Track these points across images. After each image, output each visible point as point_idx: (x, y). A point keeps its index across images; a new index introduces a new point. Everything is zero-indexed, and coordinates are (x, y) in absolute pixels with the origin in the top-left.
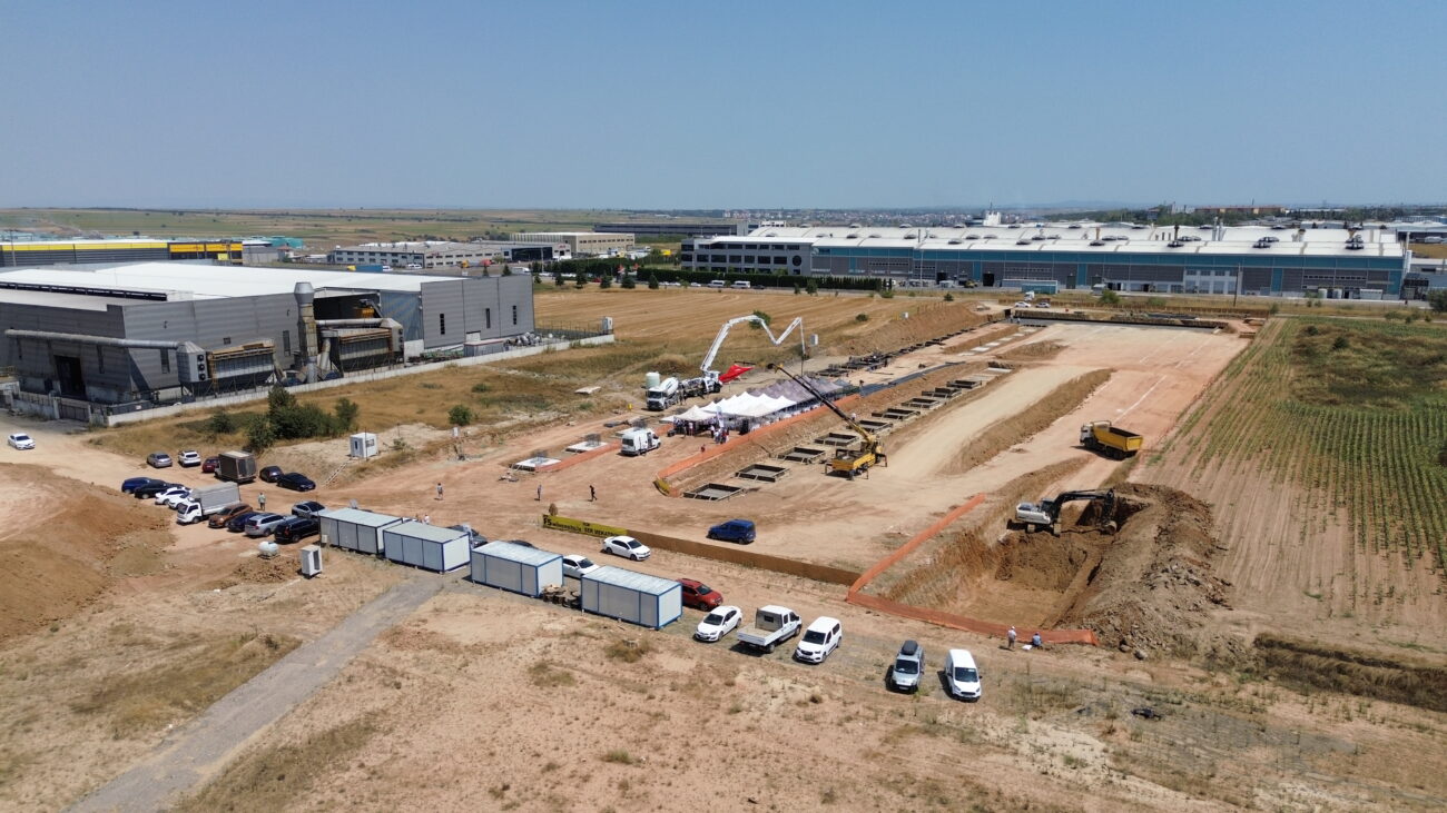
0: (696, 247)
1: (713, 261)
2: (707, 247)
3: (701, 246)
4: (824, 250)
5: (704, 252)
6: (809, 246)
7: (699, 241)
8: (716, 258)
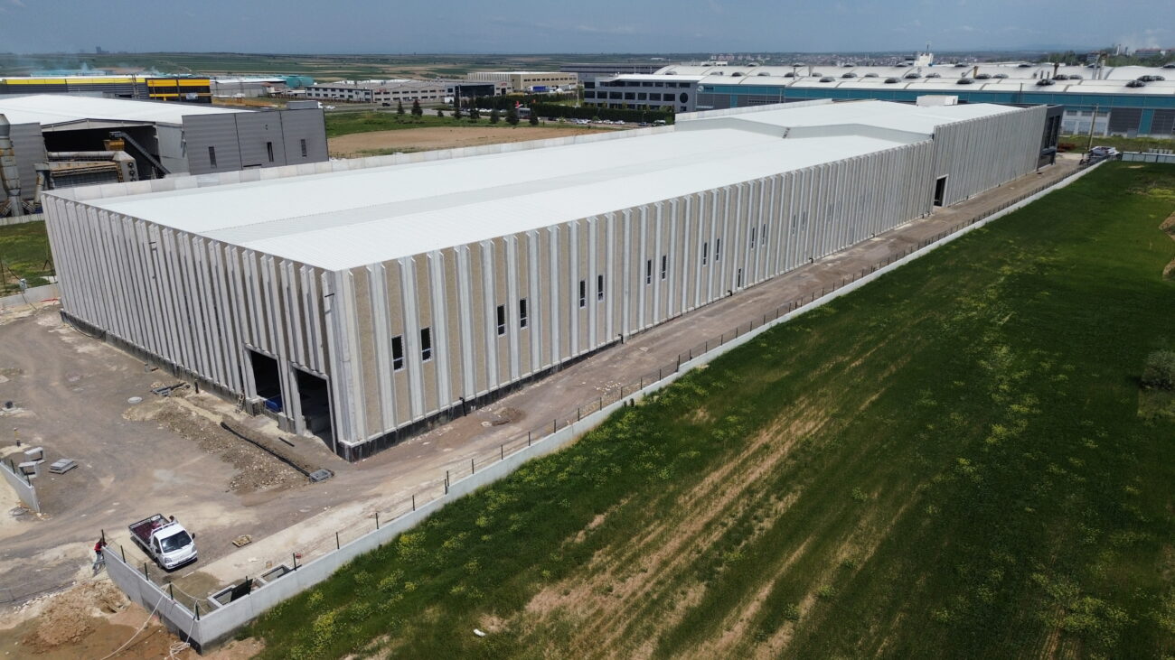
0: (597, 85)
1: (611, 97)
2: (606, 84)
3: (602, 84)
4: (708, 87)
5: (604, 89)
6: (695, 83)
7: (598, 80)
8: (614, 96)
